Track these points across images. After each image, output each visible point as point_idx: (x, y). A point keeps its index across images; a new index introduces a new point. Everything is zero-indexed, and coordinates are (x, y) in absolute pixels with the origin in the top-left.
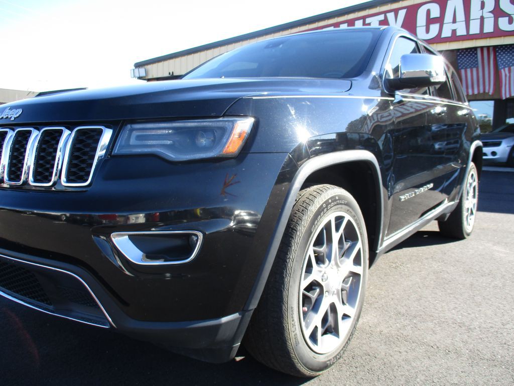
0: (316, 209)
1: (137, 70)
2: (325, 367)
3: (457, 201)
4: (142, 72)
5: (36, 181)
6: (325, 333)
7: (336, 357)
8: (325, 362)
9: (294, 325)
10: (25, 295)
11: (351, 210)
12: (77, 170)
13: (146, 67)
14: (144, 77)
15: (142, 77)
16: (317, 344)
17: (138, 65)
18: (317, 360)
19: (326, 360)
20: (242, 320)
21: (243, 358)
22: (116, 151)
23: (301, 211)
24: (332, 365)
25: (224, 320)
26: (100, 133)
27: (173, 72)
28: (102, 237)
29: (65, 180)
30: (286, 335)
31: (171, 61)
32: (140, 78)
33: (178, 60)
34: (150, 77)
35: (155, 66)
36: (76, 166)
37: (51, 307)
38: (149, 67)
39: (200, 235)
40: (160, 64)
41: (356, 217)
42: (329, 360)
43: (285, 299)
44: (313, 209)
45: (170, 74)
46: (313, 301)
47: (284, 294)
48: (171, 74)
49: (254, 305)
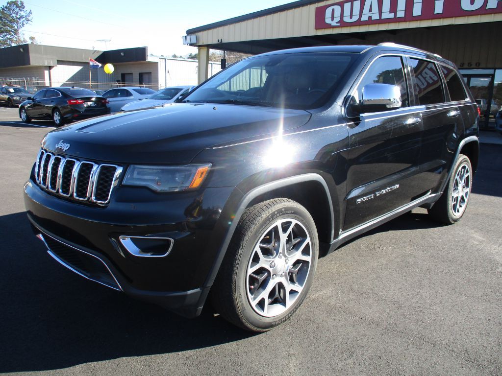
0: (263, 220)
1: (188, 37)
2: (271, 326)
3: (440, 193)
4: (193, 39)
5: (78, 196)
6: (272, 303)
7: (281, 320)
8: (271, 323)
9: (241, 298)
10: (74, 265)
11: (298, 216)
12: (102, 191)
13: (197, 34)
14: (196, 44)
15: (193, 44)
16: (264, 311)
17: (190, 32)
18: (263, 321)
19: (272, 321)
20: (202, 293)
21: (219, 314)
22: (124, 182)
23: (250, 221)
24: (277, 325)
25: (190, 292)
26: (115, 169)
27: (221, 40)
28: (113, 239)
29: (94, 198)
30: (235, 303)
31: (220, 29)
32: (191, 45)
33: (226, 28)
34: (200, 44)
35: (205, 33)
36: (101, 189)
37: (88, 274)
38: (200, 34)
39: (172, 240)
40: (210, 31)
41: (304, 221)
42: (275, 322)
43: (234, 281)
44: (260, 220)
45: (218, 41)
46: (260, 282)
47: (233, 277)
48: (220, 41)
49: (210, 284)
